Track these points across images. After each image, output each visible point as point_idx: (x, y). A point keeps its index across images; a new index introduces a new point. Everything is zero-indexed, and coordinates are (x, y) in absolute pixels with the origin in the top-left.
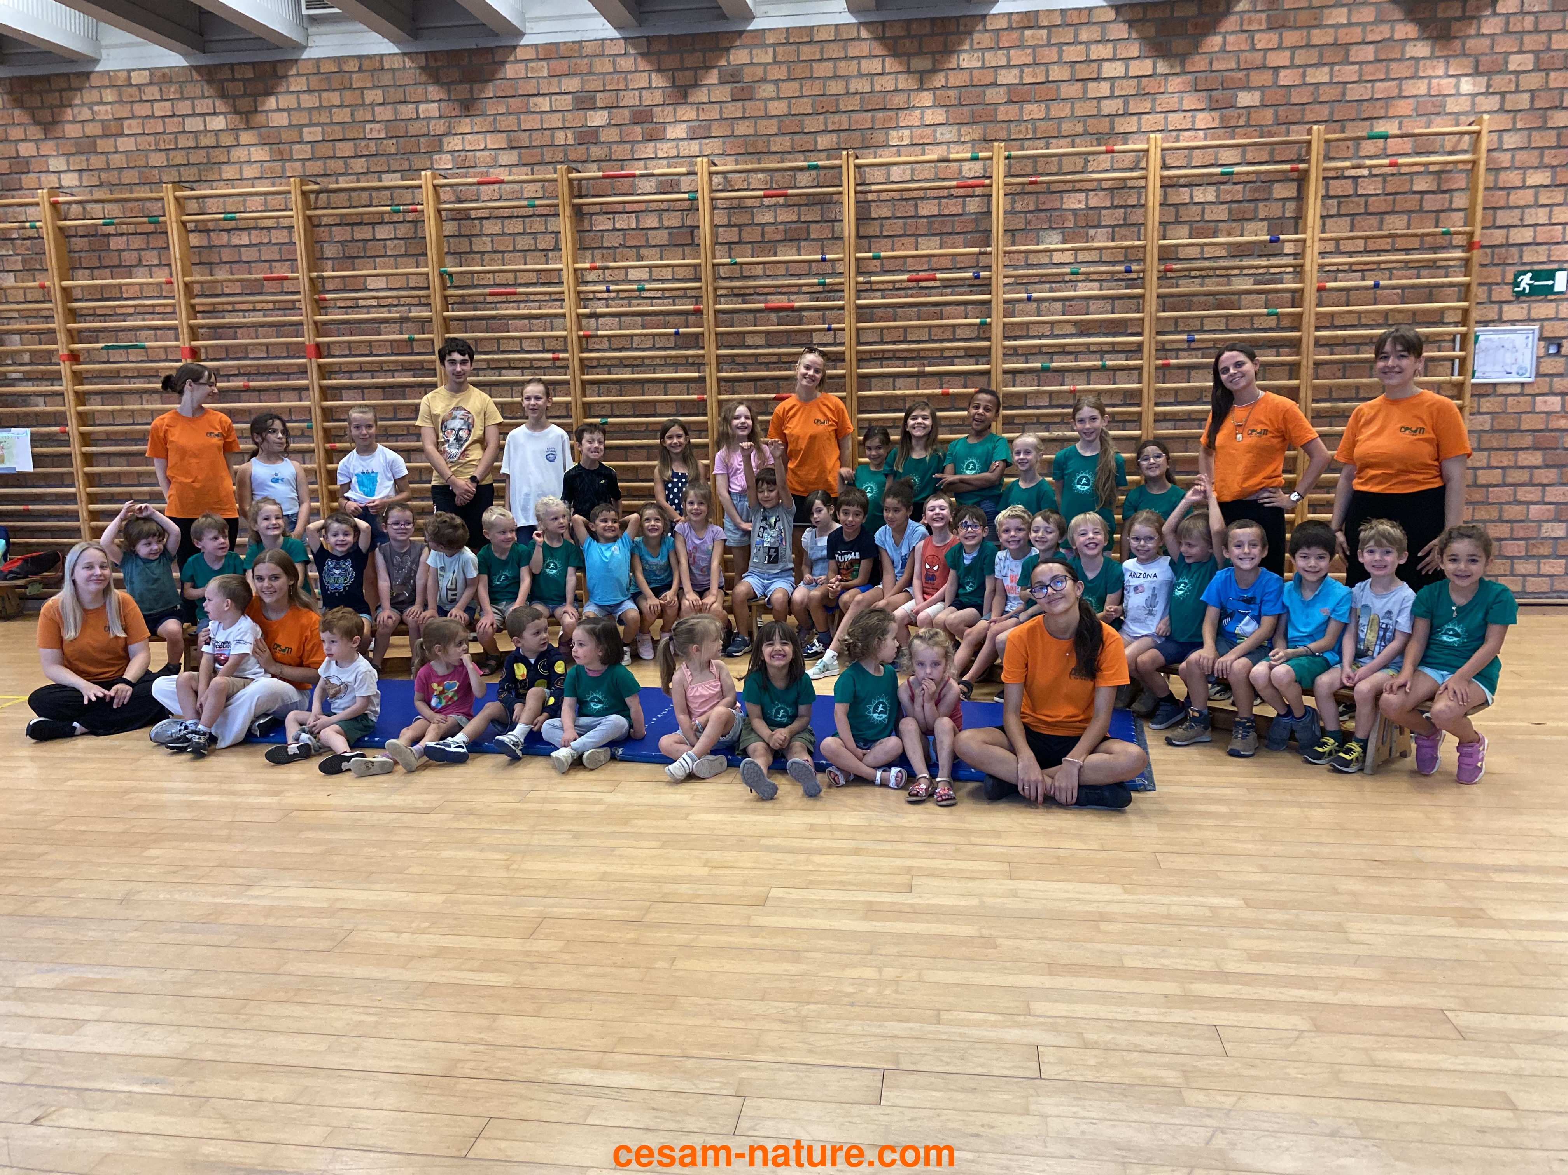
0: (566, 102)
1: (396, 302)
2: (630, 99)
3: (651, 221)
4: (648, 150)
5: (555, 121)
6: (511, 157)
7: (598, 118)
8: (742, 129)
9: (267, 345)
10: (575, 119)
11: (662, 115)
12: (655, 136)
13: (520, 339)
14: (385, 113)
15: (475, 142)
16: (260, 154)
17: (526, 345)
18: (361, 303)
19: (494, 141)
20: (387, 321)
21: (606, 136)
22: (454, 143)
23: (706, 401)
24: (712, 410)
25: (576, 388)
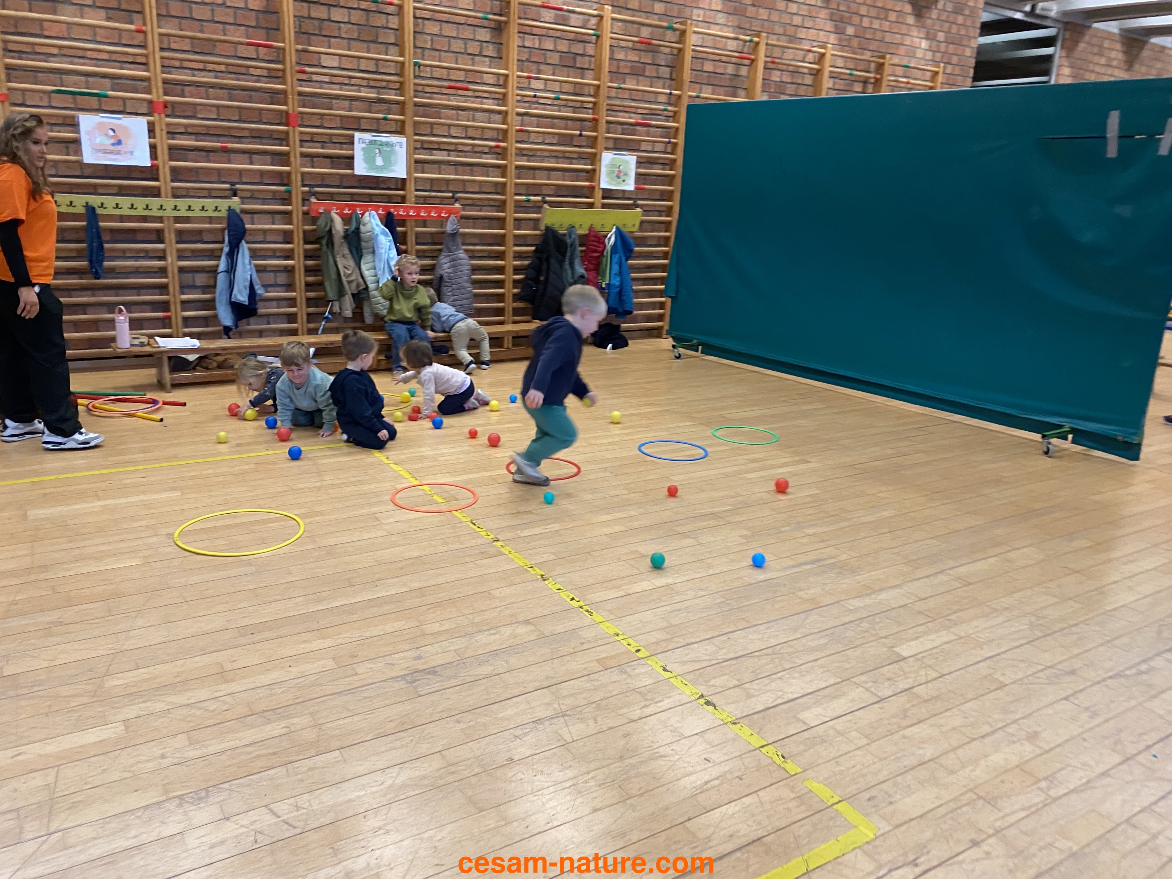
1: (346, 81)
3: (548, 44)
9: (218, 107)
13: (449, 126)
17: (454, 131)
18: (315, 77)
20: (338, 97)
23: (593, 188)
24: (599, 194)
25: (512, 171)
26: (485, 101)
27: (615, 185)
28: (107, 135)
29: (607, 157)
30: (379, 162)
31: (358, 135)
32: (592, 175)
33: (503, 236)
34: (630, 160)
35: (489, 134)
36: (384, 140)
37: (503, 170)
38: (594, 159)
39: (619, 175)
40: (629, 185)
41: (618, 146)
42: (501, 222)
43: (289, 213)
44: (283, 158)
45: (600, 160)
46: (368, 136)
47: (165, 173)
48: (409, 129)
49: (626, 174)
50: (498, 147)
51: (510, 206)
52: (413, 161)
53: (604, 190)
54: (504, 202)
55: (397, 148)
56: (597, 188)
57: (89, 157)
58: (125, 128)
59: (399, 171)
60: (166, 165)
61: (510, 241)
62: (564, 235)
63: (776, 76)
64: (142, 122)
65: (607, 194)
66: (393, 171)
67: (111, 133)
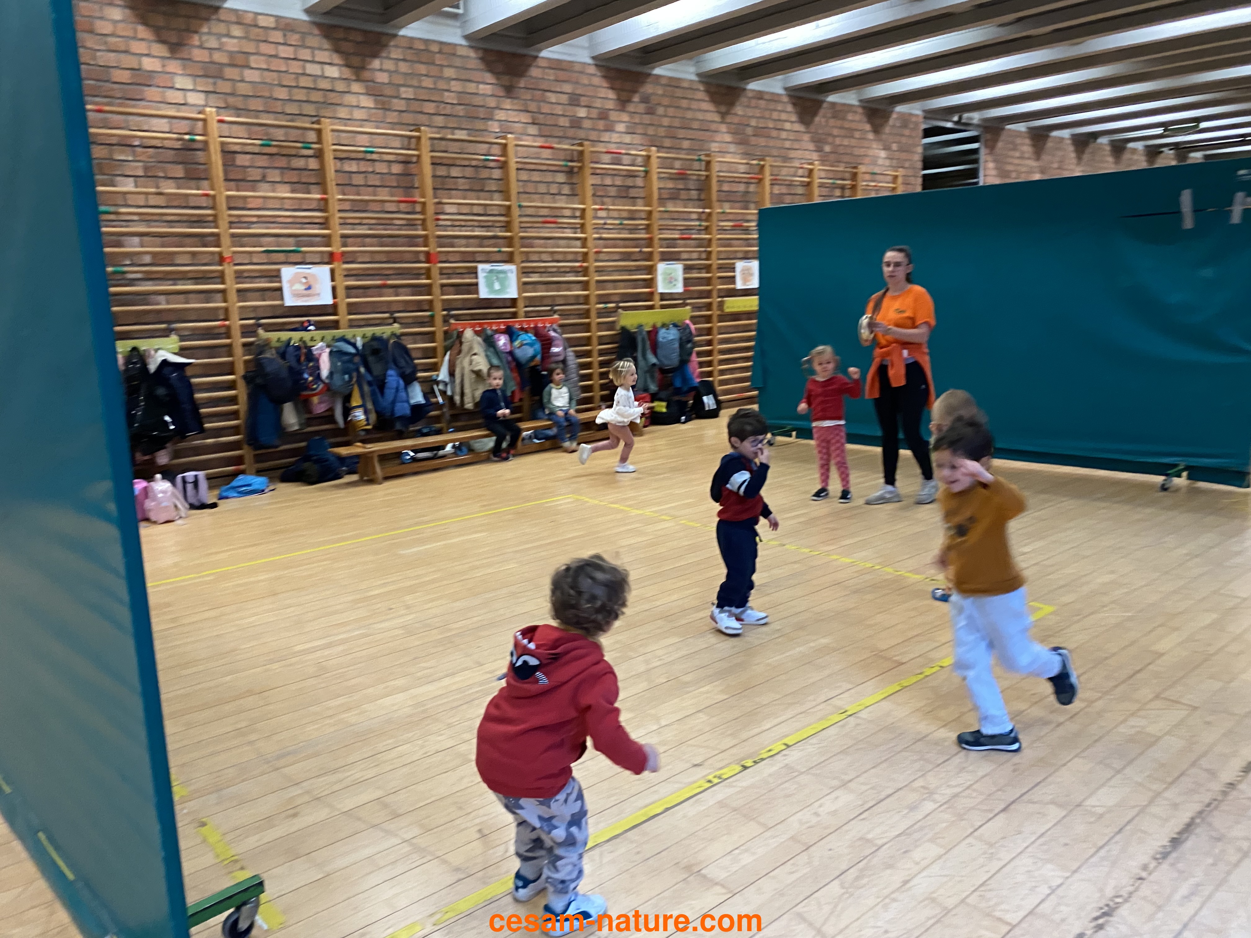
0: (564, 98)
2: (598, 103)
3: (608, 181)
4: (606, 137)
5: (559, 110)
6: (533, 130)
7: (582, 113)
8: (651, 131)
10: (570, 110)
11: (613, 115)
12: (609, 129)
14: (456, 86)
15: (513, 116)
16: (367, 102)
17: (544, 257)
19: (525, 118)
21: (587, 124)
22: (501, 115)
23: (652, 294)
24: (657, 297)
25: (593, 285)
26: (565, 230)
27: (669, 289)
28: (301, 282)
29: (662, 267)
30: (497, 286)
31: (481, 267)
32: (650, 283)
33: (589, 338)
34: (678, 268)
35: (570, 257)
36: (499, 268)
37: (585, 285)
38: (651, 270)
39: (671, 281)
40: (678, 288)
41: (667, 257)
42: (587, 327)
43: (433, 333)
44: (427, 289)
45: (656, 270)
46: (487, 267)
47: (342, 309)
48: (517, 258)
49: (676, 280)
50: (581, 267)
51: (593, 314)
52: (521, 284)
53: (661, 294)
54: (588, 311)
55: (509, 275)
56: (655, 294)
57: (290, 301)
58: (314, 276)
59: (512, 292)
60: (344, 302)
61: (595, 341)
62: (635, 332)
63: (777, 190)
64: (325, 270)
65: (663, 297)
66: (507, 293)
67: (304, 280)
